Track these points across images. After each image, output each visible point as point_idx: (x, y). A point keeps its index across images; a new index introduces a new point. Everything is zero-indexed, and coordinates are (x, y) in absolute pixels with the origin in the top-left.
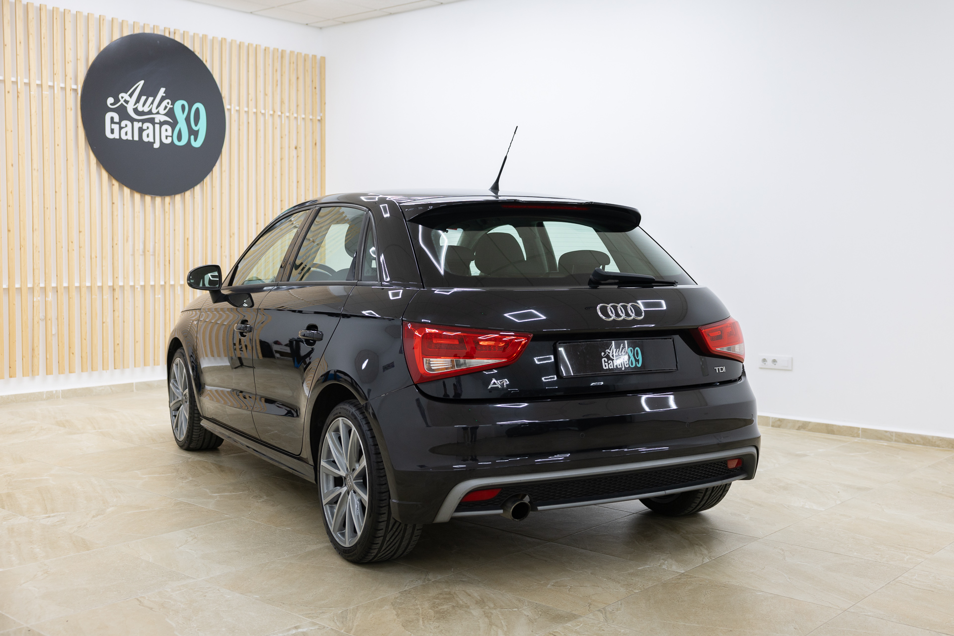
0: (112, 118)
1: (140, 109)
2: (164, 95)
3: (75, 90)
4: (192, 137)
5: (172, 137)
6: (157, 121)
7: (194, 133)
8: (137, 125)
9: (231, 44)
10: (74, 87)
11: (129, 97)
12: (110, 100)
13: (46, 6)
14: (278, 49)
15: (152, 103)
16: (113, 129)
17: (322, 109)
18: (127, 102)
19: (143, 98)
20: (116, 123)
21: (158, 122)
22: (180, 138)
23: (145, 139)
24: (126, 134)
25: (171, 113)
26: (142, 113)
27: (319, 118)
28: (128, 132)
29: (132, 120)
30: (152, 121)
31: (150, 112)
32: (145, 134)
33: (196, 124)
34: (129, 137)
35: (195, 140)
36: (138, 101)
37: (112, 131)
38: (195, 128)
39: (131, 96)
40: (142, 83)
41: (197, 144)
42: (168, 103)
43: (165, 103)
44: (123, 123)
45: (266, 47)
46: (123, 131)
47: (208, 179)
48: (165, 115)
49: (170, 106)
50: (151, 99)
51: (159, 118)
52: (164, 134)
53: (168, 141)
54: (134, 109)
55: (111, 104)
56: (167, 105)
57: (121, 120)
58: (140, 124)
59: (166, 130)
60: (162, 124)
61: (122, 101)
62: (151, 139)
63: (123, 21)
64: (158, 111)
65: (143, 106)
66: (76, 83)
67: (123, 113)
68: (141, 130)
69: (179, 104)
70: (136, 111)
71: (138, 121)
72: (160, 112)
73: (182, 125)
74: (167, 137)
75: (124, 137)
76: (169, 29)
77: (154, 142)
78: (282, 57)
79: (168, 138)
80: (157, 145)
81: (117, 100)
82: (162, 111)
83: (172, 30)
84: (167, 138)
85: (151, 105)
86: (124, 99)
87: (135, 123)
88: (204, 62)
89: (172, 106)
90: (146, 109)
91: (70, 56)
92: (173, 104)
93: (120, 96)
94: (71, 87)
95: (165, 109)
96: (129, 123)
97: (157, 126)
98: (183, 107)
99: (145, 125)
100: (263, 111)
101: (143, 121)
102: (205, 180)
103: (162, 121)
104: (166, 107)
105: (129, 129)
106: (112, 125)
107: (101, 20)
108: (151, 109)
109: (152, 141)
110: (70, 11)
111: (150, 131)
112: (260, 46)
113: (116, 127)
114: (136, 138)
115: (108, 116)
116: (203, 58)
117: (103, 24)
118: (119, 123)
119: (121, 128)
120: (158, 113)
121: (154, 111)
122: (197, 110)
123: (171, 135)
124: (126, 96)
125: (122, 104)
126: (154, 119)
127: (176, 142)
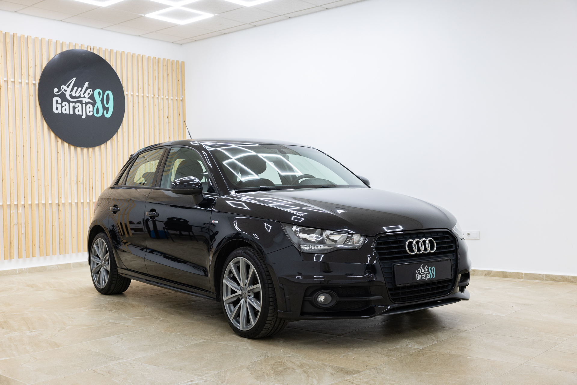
0: (57, 101)
1: (74, 95)
2: (88, 86)
3: (35, 84)
4: (105, 111)
5: (93, 111)
6: (84, 102)
7: (106, 109)
8: (72, 105)
9: (127, 55)
10: (34, 82)
11: (67, 88)
12: (56, 90)
13: (17, 34)
14: (156, 57)
15: (81, 91)
16: (57, 108)
17: (183, 94)
18: (65, 91)
19: (75, 88)
21: (85, 102)
22: (97, 112)
23: (77, 113)
25: (92, 97)
26: (75, 97)
27: (181, 99)
28: (66, 109)
29: (69, 102)
30: (81, 102)
31: (79, 97)
32: (76, 110)
33: (107, 103)
34: (67, 112)
35: (107, 113)
36: (72, 90)
37: (57, 109)
38: (107, 106)
39: (68, 87)
40: (74, 79)
41: (108, 116)
42: (90, 91)
43: (88, 91)
44: (64, 104)
45: (148, 56)
46: (64, 108)
47: (115, 137)
48: (89, 98)
49: (91, 93)
50: (80, 89)
52: (88, 110)
53: (91, 114)
54: (70, 95)
55: (56, 92)
56: (90, 92)
57: (62, 102)
59: (89, 108)
60: (87, 104)
61: (63, 90)
62: (80, 113)
63: (62, 42)
64: (85, 96)
65: (76, 93)
66: (35, 80)
67: (63, 97)
68: (74, 108)
69: (97, 91)
70: (71, 96)
71: (73, 102)
72: (86, 97)
73: (99, 104)
74: (90, 112)
75: (64, 112)
76: (90, 46)
77: (82, 115)
78: (158, 62)
79: (91, 112)
80: (84, 117)
81: (60, 90)
82: (86, 96)
83: (92, 47)
85: (80, 93)
86: (64, 89)
87: (71, 104)
88: (112, 66)
89: (93, 93)
90: (77, 95)
91: (31, 64)
92: (93, 91)
93: (62, 87)
94: (32, 82)
95: (88, 95)
96: (67, 104)
97: (84, 105)
98: (99, 93)
99: (77, 105)
100: (147, 95)
101: (76, 102)
102: (113, 137)
103: (87, 102)
104: (89, 94)
105: (67, 107)
106: (57, 105)
107: (49, 42)
108: (80, 95)
109: (81, 114)
110: (31, 37)
111: (80, 108)
112: (145, 55)
113: (59, 106)
114: (71, 113)
115: (55, 99)
116: (111, 64)
117: (51, 44)
118: (61, 104)
119: (62, 107)
120: (84, 97)
121: (82, 96)
122: (108, 95)
123: (92, 110)
124: (65, 87)
125: (63, 92)
126: (82, 101)
127: (96, 115)
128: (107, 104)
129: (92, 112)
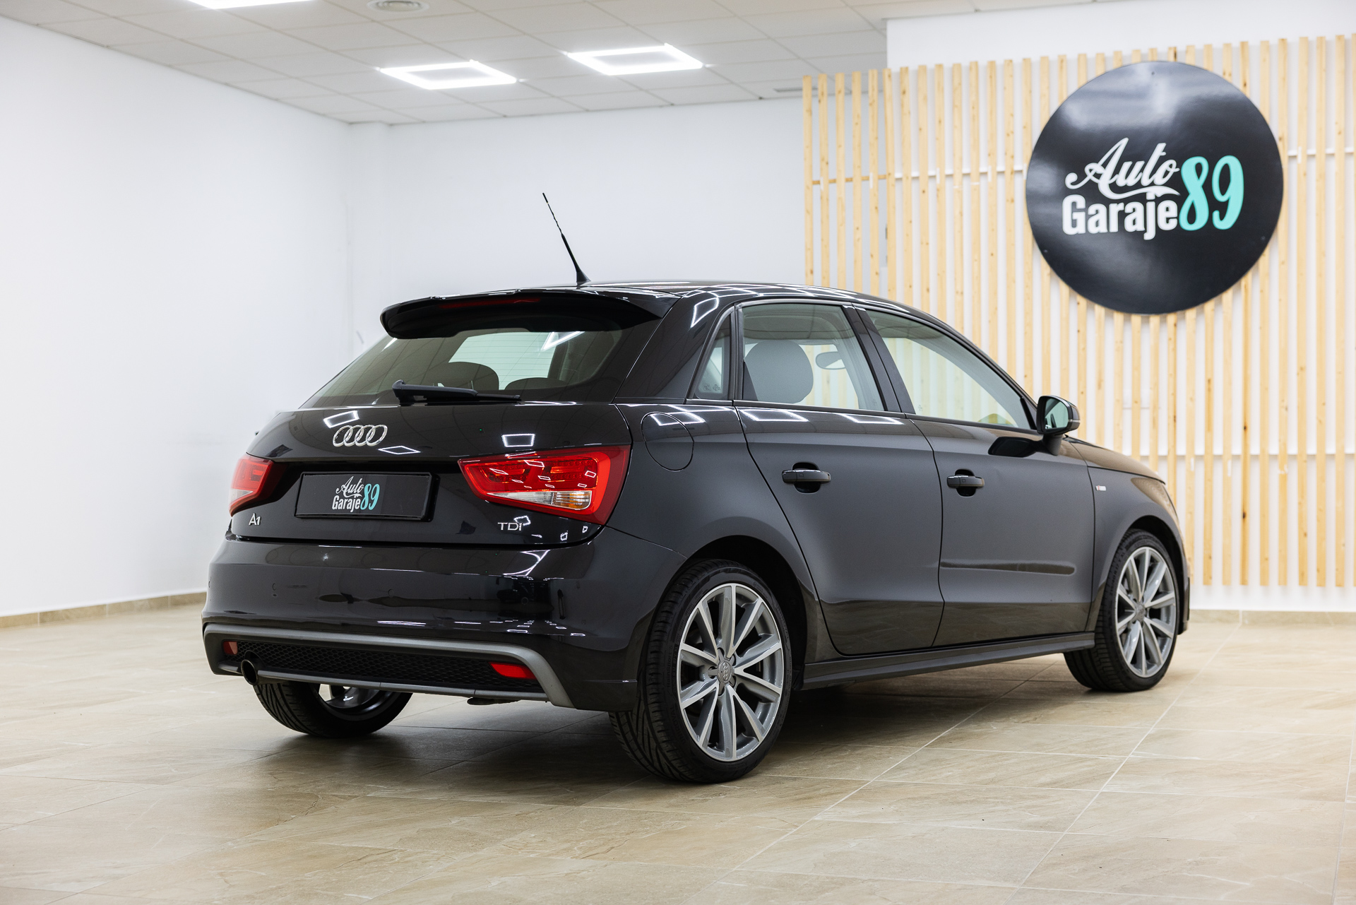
0: (1074, 204)
2: (1164, 154)
3: (1021, 172)
4: (1216, 214)
5: (1178, 218)
6: (1150, 196)
7: (1219, 207)
8: (1115, 209)
10: (1018, 168)
11: (1102, 168)
12: (1071, 178)
15: (1142, 170)
16: (1075, 221)
18: (1098, 176)
19: (1127, 165)
20: (1080, 210)
21: (1153, 198)
22: (1192, 217)
23: (1129, 227)
24: (1097, 224)
25: (1176, 181)
26: (1126, 189)
28: (1100, 221)
29: (1107, 202)
30: (1142, 199)
31: (1138, 185)
32: (1128, 221)
33: (1224, 189)
34: (1103, 229)
35: (1222, 217)
36: (1117, 171)
37: (1074, 224)
38: (1220, 198)
39: (1105, 165)
40: (1124, 142)
41: (1226, 224)
42: (1171, 166)
43: (1165, 166)
44: (1092, 209)
46: (1092, 221)
47: (1248, 280)
48: (1165, 185)
49: (1174, 170)
50: (1139, 164)
51: (1151, 193)
52: (1163, 215)
53: (1172, 225)
54: (1110, 185)
55: (1072, 184)
56: (1169, 169)
57: (1088, 204)
58: (1121, 207)
59: (1167, 209)
60: (1158, 200)
61: (1090, 176)
62: (1140, 227)
65: (1126, 177)
66: (1021, 163)
67: (1091, 193)
68: (1122, 215)
69: (1190, 165)
70: (1114, 187)
71: (1118, 202)
72: (1156, 182)
74: (1168, 220)
75: (1093, 230)
76: (1175, 48)
77: (1145, 231)
79: (1171, 221)
80: (1150, 235)
81: (1082, 176)
82: (1159, 178)
83: (1181, 49)
84: (1167, 222)
85: (1141, 174)
86: (1093, 173)
87: (1112, 206)
89: (1178, 170)
90: (1131, 181)
92: (1179, 165)
93: (1087, 169)
94: (1013, 169)
95: (1165, 176)
96: (1101, 208)
97: (1151, 206)
98: (1199, 168)
99: (1129, 207)
101: (1126, 201)
102: (1242, 282)
103: (1159, 195)
104: (1167, 173)
105: (1102, 216)
106: (1074, 214)
107: (1061, 60)
108: (1140, 181)
109: (1142, 228)
111: (1139, 215)
113: (1080, 217)
114: (1114, 228)
115: (1068, 201)
117: (1066, 65)
118: (1086, 210)
119: (1088, 217)
120: (1152, 184)
121: (1145, 182)
122: (1226, 169)
123: (1175, 215)
124: (1096, 167)
125: (1090, 181)
126: (1144, 194)
127: (1186, 226)
128: (1223, 191)
129: (1175, 221)
